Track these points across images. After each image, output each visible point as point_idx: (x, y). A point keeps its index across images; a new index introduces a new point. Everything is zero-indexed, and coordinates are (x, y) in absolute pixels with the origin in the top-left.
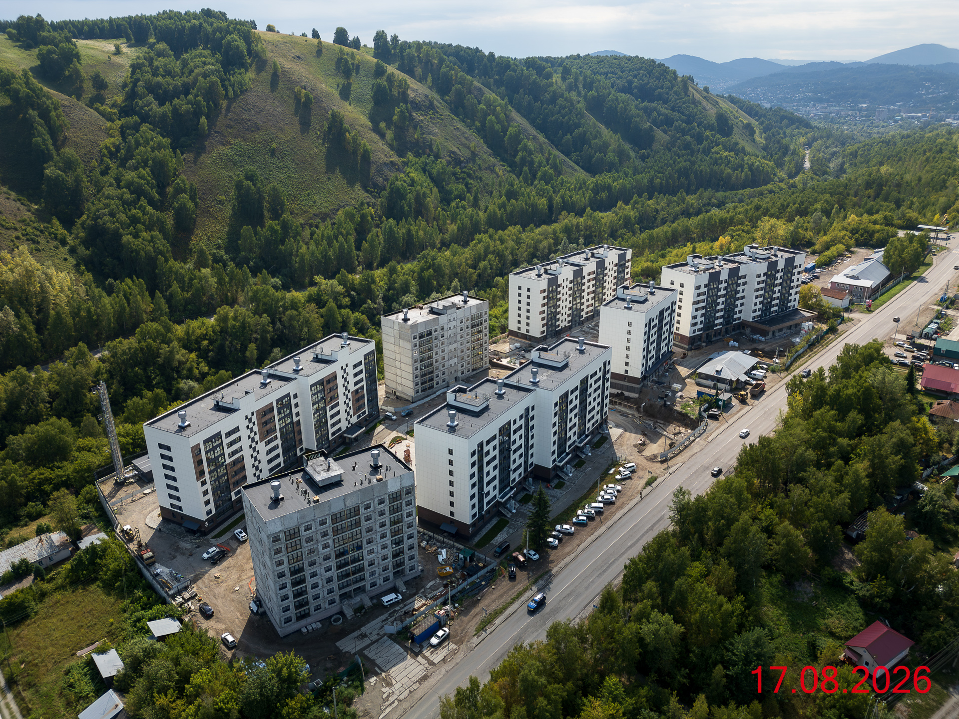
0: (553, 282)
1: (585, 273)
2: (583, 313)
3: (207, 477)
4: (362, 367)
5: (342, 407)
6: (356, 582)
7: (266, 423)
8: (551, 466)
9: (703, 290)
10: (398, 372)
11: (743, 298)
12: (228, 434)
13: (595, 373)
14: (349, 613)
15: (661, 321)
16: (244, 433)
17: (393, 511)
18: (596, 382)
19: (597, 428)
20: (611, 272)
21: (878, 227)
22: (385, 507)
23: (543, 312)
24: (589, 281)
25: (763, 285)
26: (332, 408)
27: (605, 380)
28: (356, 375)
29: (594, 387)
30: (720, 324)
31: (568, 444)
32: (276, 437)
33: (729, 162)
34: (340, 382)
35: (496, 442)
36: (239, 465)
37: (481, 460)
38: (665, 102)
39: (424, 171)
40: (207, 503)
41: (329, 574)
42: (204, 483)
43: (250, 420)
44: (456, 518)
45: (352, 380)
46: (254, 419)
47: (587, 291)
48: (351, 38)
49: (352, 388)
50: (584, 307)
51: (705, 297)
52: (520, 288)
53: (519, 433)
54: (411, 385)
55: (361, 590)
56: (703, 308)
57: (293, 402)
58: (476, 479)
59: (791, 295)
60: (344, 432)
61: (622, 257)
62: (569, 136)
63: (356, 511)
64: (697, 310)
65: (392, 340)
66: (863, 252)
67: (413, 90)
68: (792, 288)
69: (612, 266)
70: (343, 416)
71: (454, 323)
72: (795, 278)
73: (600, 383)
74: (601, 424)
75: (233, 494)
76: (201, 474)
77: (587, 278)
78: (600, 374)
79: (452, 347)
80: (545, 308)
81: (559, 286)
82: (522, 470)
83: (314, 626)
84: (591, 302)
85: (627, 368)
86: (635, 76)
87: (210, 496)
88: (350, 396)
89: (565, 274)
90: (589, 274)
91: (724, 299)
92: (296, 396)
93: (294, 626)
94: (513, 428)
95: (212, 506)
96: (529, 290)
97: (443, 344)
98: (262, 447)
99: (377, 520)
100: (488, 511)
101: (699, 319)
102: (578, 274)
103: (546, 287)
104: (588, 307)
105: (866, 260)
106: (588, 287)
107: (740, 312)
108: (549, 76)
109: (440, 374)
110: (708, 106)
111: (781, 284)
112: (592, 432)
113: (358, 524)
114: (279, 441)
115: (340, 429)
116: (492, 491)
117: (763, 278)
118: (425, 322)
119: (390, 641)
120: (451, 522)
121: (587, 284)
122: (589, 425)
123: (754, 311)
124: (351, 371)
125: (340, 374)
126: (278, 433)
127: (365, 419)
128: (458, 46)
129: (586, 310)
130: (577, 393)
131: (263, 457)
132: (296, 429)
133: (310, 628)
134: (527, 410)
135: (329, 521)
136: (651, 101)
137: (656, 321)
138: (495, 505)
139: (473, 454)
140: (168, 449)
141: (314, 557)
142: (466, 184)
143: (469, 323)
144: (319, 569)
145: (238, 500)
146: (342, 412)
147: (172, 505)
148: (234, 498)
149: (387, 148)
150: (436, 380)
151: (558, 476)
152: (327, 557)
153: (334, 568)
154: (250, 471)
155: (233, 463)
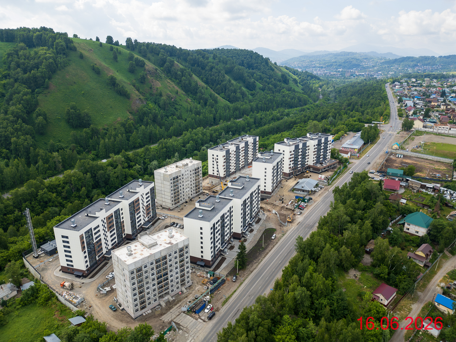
0: (228, 152)
1: (240, 148)
2: (240, 165)
3: (86, 249)
4: (149, 194)
5: (141, 214)
6: (166, 290)
7: (110, 223)
8: (240, 232)
9: (293, 153)
10: (163, 196)
11: (308, 155)
12: (95, 229)
13: (255, 191)
14: (163, 304)
15: (278, 167)
16: (101, 228)
17: (181, 256)
18: (255, 194)
19: (256, 215)
20: (251, 147)
21: (356, 123)
22: (177, 255)
23: (224, 166)
24: (242, 151)
25: (316, 150)
26: (138, 214)
27: (259, 193)
28: (147, 198)
29: (255, 196)
30: (300, 167)
31: (247, 222)
32: (114, 229)
33: (289, 96)
34: (141, 202)
35: (219, 223)
36: (99, 243)
37: (214, 230)
38: (259, 69)
39: (155, 103)
40: (86, 262)
41: (154, 287)
42: (85, 252)
43: (104, 222)
44: (204, 258)
45: (145, 201)
46: (105, 221)
47: (241, 155)
48: (114, 41)
49: (145, 204)
50: (240, 162)
51: (293, 156)
52: (213, 155)
53: (227, 219)
54: (170, 201)
55: (167, 293)
56: (293, 160)
57: (121, 212)
58: (212, 240)
59: (327, 153)
60: (143, 225)
61: (255, 140)
62: (219, 86)
63: (165, 258)
64: (290, 161)
65: (160, 182)
66: (351, 133)
67: (147, 65)
68: (328, 150)
69: (251, 144)
70: (142, 218)
71: (187, 172)
72: (328, 146)
73: (257, 195)
74: (258, 213)
75: (97, 257)
76: (83, 248)
77: (241, 150)
78: (257, 191)
79: (187, 183)
80: (225, 164)
81: (230, 154)
82: (229, 235)
83: (149, 312)
84: (243, 160)
85: (265, 188)
86: (245, 58)
87: (87, 259)
88: (145, 208)
89: (232, 148)
90: (242, 148)
91: (301, 156)
92: (122, 209)
93: (139, 313)
94: (225, 216)
95: (88, 263)
96: (217, 156)
97: (183, 182)
98: (109, 234)
99: (174, 261)
100: (217, 254)
101: (292, 165)
102: (238, 148)
103: (225, 154)
104: (242, 162)
105: (354, 137)
106: (242, 153)
107: (308, 161)
108: (208, 58)
109: (182, 196)
110: (277, 71)
111: (323, 149)
112: (255, 217)
113: (166, 263)
114: (115, 231)
115: (141, 224)
116: (219, 245)
117: (316, 147)
118: (175, 172)
119: (184, 314)
120: (202, 260)
121: (241, 152)
122: (253, 213)
123: (313, 161)
124: (145, 197)
125: (140, 198)
126: (115, 227)
127: (151, 219)
128: (165, 45)
129: (241, 164)
130: (249, 199)
131: (109, 239)
132: (122, 225)
133: (147, 313)
134: (230, 208)
135: (154, 263)
136: (253, 69)
137: (276, 167)
138: (219, 252)
139: (211, 228)
140: (67, 237)
141: (148, 280)
142: (175, 109)
143: (194, 172)
144: (150, 285)
145: (99, 260)
146: (142, 216)
147: (68, 265)
148: (97, 259)
149: (137, 92)
150: (180, 198)
151: (243, 237)
152: (153, 280)
153: (156, 284)
154: (104, 246)
155: (97, 242)
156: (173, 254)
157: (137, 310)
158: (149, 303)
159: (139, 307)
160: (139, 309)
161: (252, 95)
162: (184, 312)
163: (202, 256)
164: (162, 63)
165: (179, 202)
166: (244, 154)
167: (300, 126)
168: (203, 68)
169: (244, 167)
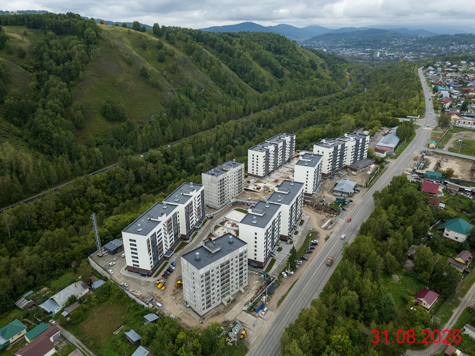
0: (268, 152)
1: (279, 147)
2: (278, 164)
3: (151, 252)
4: (200, 197)
5: (194, 215)
6: (227, 290)
7: (169, 226)
8: (287, 235)
9: (332, 154)
10: (210, 197)
11: (346, 156)
12: (158, 232)
13: (300, 195)
16: (163, 231)
17: (241, 260)
20: (288, 146)
21: (391, 117)
22: (238, 259)
23: (264, 166)
25: (354, 150)
26: (191, 216)
27: (302, 197)
28: (198, 201)
29: (299, 200)
30: (338, 167)
31: (292, 225)
32: (172, 231)
33: (318, 83)
34: (194, 204)
36: (161, 245)
38: (286, 54)
39: (187, 95)
40: (151, 262)
41: (218, 288)
42: (150, 254)
43: (164, 225)
44: (257, 260)
45: (197, 203)
46: (166, 224)
47: (279, 154)
49: (197, 206)
50: (278, 161)
51: (332, 157)
53: (277, 223)
54: (217, 202)
55: (229, 293)
56: (332, 161)
57: (177, 215)
58: (265, 244)
59: (364, 153)
60: (195, 226)
61: (292, 139)
62: (247, 74)
63: (228, 262)
64: (329, 162)
65: (207, 183)
66: (386, 128)
68: (365, 150)
69: (288, 143)
70: (194, 219)
71: (232, 174)
72: (365, 146)
73: (301, 199)
74: (301, 215)
75: (159, 257)
76: (149, 251)
77: (280, 149)
79: (231, 184)
80: (265, 164)
81: (270, 154)
82: (277, 238)
84: (281, 159)
85: (306, 190)
86: (272, 42)
87: (152, 260)
88: (196, 210)
89: (272, 148)
91: (339, 157)
92: (178, 212)
93: (206, 311)
94: (275, 221)
95: (153, 264)
96: (257, 156)
98: (168, 236)
99: (235, 264)
100: (268, 256)
101: (330, 166)
102: (276, 148)
103: (265, 155)
104: (280, 161)
106: (280, 152)
107: (345, 162)
108: (235, 44)
109: (227, 196)
110: (306, 56)
111: (361, 149)
112: (298, 219)
113: (229, 267)
114: (173, 233)
115: (193, 225)
116: (270, 248)
117: (354, 147)
118: (222, 175)
119: (245, 313)
120: (256, 262)
122: (297, 216)
123: (351, 161)
124: (197, 199)
125: (193, 201)
126: (173, 229)
127: (201, 219)
128: (191, 29)
130: (295, 204)
131: (168, 240)
132: (178, 227)
134: (279, 214)
135: (220, 267)
136: (280, 54)
137: (317, 170)
138: (270, 254)
139: (265, 234)
140: (135, 241)
141: (214, 282)
142: (206, 100)
143: (237, 173)
144: (215, 287)
145: (161, 260)
146: (194, 217)
147: (134, 265)
148: (159, 259)
149: (168, 83)
150: (225, 199)
151: (290, 239)
152: (218, 282)
153: (220, 286)
154: (164, 247)
155: (159, 244)
156: (234, 258)
157: (204, 309)
158: (214, 303)
159: (205, 306)
160: (206, 308)
161: (280, 83)
162: (245, 311)
163: (255, 258)
164: (190, 51)
165: (224, 202)
166: (281, 153)
167: (332, 119)
168: (231, 55)
169: (281, 165)
